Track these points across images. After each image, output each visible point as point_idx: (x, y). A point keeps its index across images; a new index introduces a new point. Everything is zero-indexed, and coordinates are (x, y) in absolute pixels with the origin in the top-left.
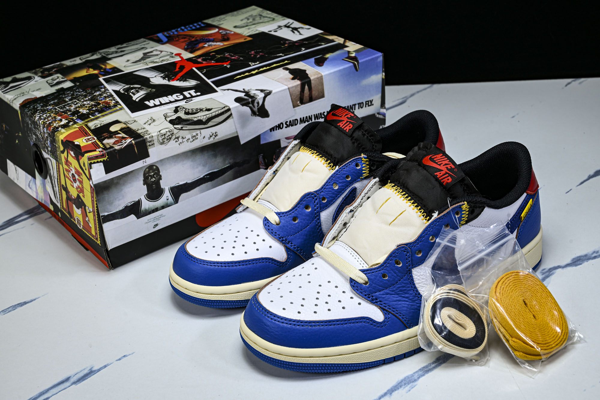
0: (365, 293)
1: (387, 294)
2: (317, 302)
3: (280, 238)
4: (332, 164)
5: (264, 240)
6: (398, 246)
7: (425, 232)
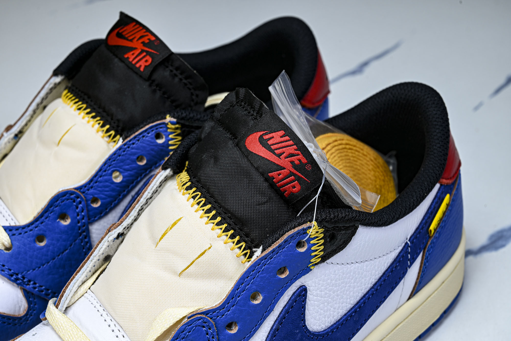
3: (11, 276)
4: (113, 132)
6: (189, 318)
7: (240, 287)
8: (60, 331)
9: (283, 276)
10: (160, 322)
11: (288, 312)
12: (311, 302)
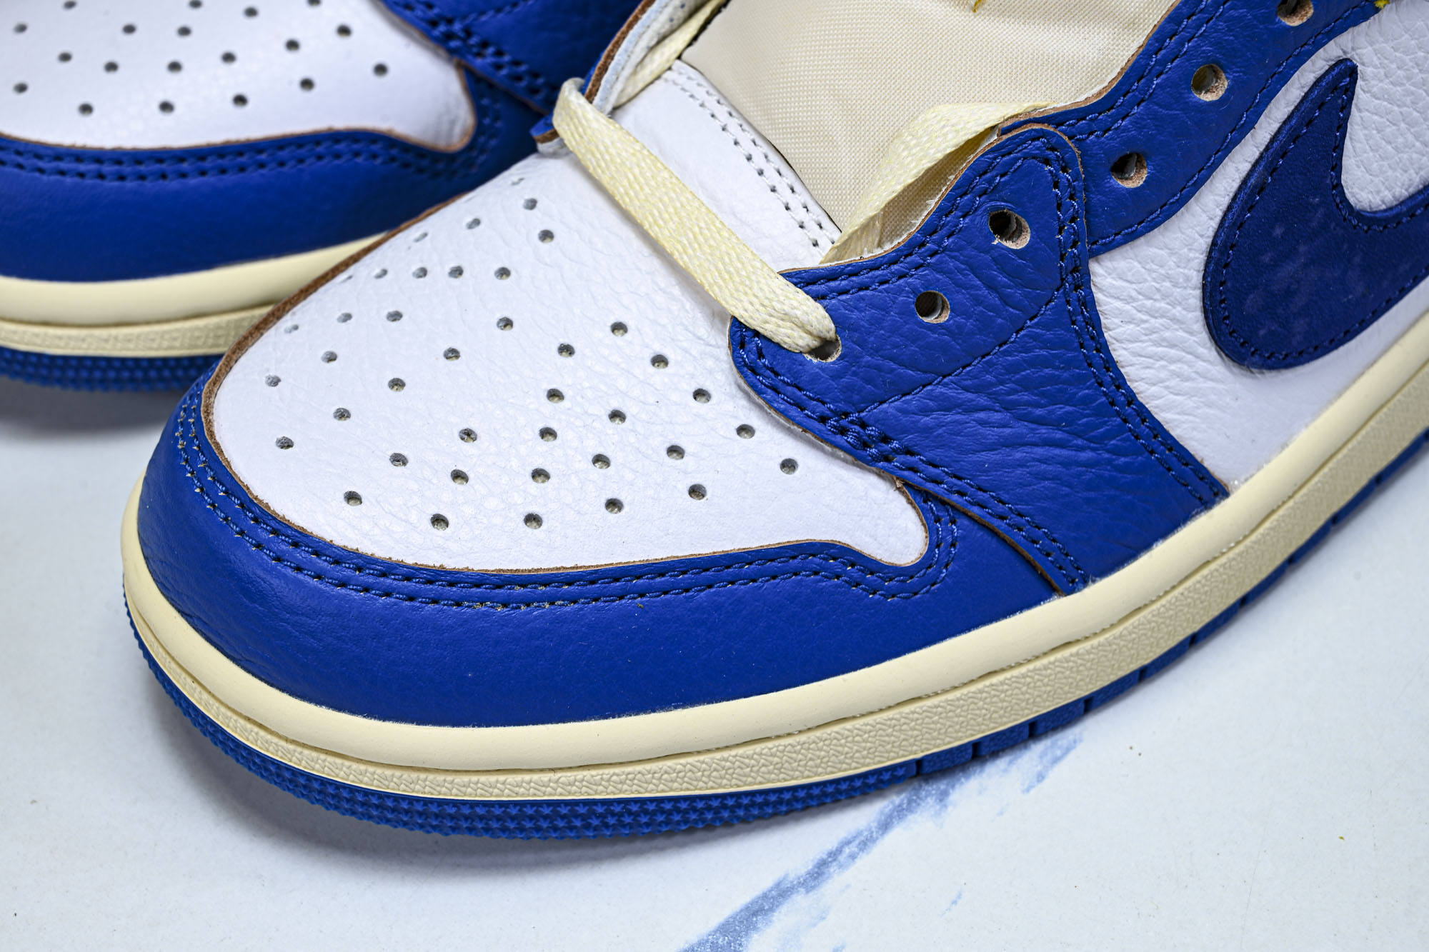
0: (822, 409)
1: (948, 406)
2: (542, 454)
3: (434, 23)
5: (344, 31)
6: (1006, 131)
7: (1166, 44)
8: (599, 166)
9: (1295, 22)
10: (914, 142)
11: (1297, 137)
12: (1363, 114)
